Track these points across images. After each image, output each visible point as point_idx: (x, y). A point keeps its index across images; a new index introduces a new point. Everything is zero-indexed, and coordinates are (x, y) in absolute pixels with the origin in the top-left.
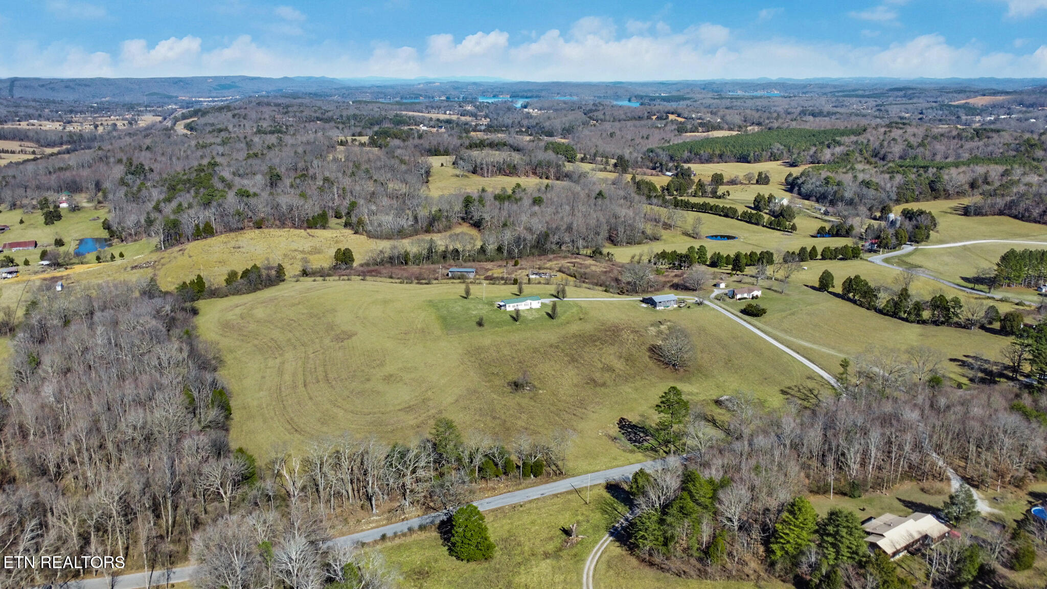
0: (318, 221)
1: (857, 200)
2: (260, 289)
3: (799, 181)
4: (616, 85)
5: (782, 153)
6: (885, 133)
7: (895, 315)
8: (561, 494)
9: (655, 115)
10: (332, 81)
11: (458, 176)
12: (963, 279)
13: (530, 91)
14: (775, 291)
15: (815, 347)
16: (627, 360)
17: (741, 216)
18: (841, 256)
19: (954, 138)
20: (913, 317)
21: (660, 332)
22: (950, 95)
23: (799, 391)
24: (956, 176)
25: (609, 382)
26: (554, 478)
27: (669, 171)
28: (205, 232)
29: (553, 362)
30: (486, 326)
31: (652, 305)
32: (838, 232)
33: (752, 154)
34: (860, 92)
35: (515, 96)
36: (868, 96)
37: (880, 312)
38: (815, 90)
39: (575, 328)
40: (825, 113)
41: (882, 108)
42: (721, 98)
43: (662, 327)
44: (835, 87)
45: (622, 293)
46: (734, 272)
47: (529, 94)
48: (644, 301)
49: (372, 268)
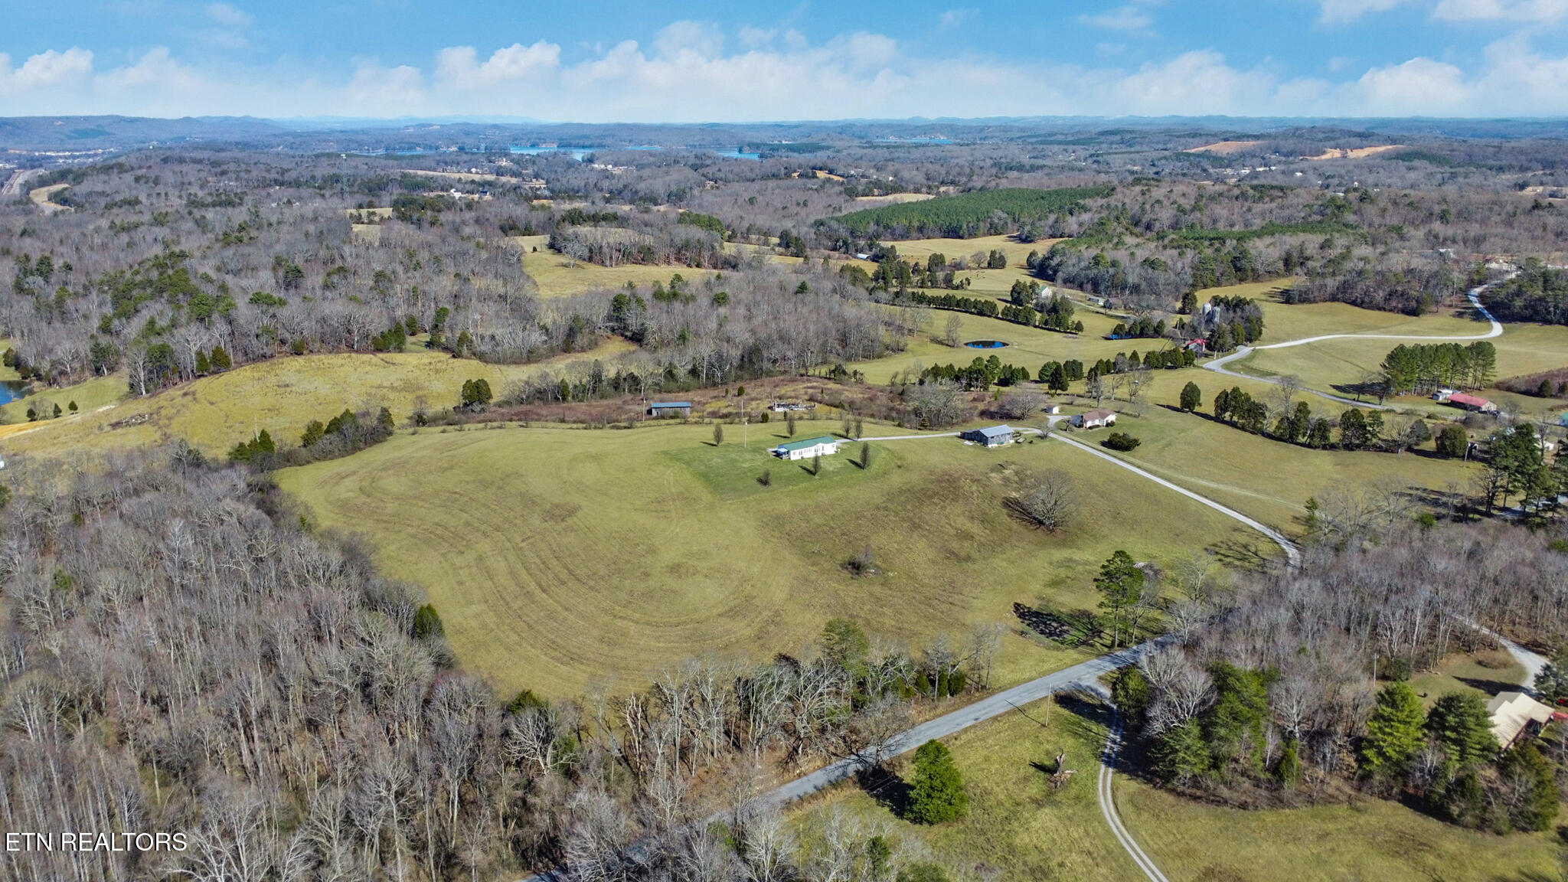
0: (390, 341)
1: (1144, 285)
2: (360, 449)
3: (1053, 263)
4: (713, 128)
5: (1006, 223)
6: (1143, 193)
7: (1291, 439)
8: (1000, 716)
9: (795, 171)
10: (264, 123)
11: (566, 266)
12: (1335, 387)
13: (587, 137)
14: (1127, 414)
15: (1222, 487)
16: (982, 521)
17: (1003, 313)
18: (1169, 364)
19: (1237, 198)
20: (1317, 441)
21: (1007, 481)
22: (1183, 140)
23: (1230, 548)
24: (1265, 250)
25: (975, 555)
26: (977, 695)
27: (862, 251)
28: (214, 363)
29: (890, 532)
30: (774, 485)
31: (979, 441)
32: (1142, 331)
33: (965, 226)
34: (1061, 138)
35: (566, 144)
36: (1074, 143)
37: (1270, 436)
38: (997, 134)
39: (897, 480)
40: (1028, 167)
41: (1100, 158)
42: (873, 146)
43: (1007, 472)
44: (1022, 130)
45: (923, 426)
46: (1053, 391)
47: (587, 143)
48: (964, 436)
49: (518, 408)
